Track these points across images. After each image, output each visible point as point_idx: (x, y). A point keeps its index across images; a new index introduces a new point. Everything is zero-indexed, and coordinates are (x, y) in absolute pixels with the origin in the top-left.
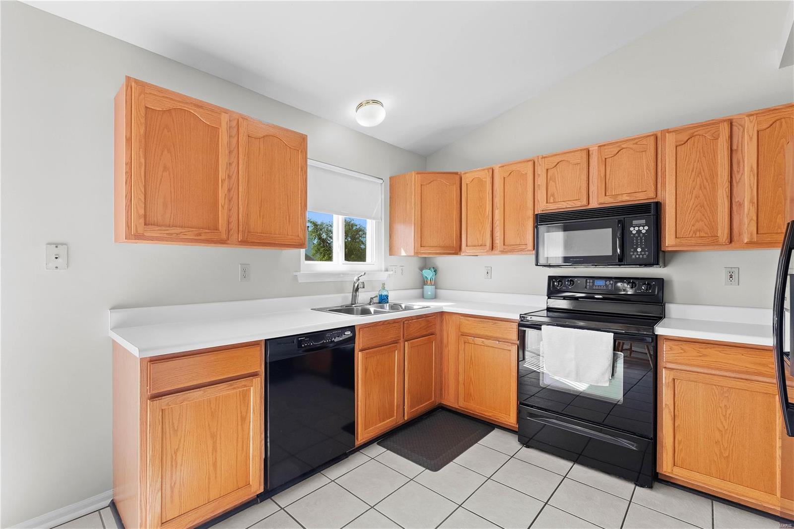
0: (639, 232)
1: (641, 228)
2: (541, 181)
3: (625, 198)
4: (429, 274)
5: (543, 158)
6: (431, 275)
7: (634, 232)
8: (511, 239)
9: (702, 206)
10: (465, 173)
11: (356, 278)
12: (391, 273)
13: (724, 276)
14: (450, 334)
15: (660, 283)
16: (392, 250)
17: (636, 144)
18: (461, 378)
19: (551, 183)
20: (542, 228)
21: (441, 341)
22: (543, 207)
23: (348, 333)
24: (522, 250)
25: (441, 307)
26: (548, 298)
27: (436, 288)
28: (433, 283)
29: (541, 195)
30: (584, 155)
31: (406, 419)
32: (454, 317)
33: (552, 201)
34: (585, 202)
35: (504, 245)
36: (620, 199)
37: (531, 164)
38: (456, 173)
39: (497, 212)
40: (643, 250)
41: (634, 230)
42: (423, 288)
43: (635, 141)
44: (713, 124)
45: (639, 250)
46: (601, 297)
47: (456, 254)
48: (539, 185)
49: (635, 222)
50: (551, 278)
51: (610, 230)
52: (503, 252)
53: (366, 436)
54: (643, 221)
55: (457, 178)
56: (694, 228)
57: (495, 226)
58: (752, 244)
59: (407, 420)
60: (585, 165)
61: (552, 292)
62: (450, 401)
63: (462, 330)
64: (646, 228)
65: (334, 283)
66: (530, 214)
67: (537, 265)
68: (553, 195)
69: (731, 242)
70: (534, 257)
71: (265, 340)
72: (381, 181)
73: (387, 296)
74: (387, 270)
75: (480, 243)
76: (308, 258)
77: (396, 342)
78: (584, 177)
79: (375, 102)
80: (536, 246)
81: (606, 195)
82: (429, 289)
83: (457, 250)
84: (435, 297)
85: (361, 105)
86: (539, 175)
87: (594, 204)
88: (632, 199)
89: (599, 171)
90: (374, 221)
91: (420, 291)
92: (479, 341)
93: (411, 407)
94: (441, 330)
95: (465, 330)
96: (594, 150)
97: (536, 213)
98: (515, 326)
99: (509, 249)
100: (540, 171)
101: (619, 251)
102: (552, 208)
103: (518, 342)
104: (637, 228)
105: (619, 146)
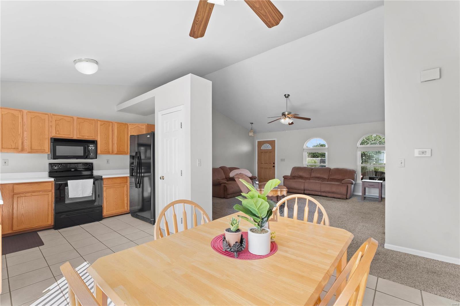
0: (92, 149)
1: (92, 148)
3: (86, 137)
5: (53, 115)
7: (90, 149)
8: (35, 147)
9: (106, 143)
13: (106, 161)
15: (92, 164)
17: (90, 121)
19: (57, 126)
22: (54, 135)
24: (42, 152)
29: (52, 130)
30: (72, 119)
33: (58, 133)
34: (72, 136)
35: (31, 149)
36: (85, 137)
37: (47, 115)
39: (25, 133)
40: (93, 154)
41: (90, 148)
43: (90, 120)
44: (109, 122)
45: (92, 154)
49: (90, 146)
51: (83, 147)
54: (93, 146)
56: (105, 149)
57: (24, 139)
58: (116, 154)
60: (72, 123)
64: (94, 148)
66: (47, 137)
68: (58, 131)
69: (112, 153)
75: (13, 147)
81: (80, 135)
86: (51, 122)
87: (75, 137)
88: (89, 138)
89: (77, 126)
92: (28, 194)
95: (19, 191)
96: (75, 118)
97: (50, 137)
99: (34, 151)
100: (51, 119)
102: (58, 136)
104: (91, 148)
105: (84, 120)
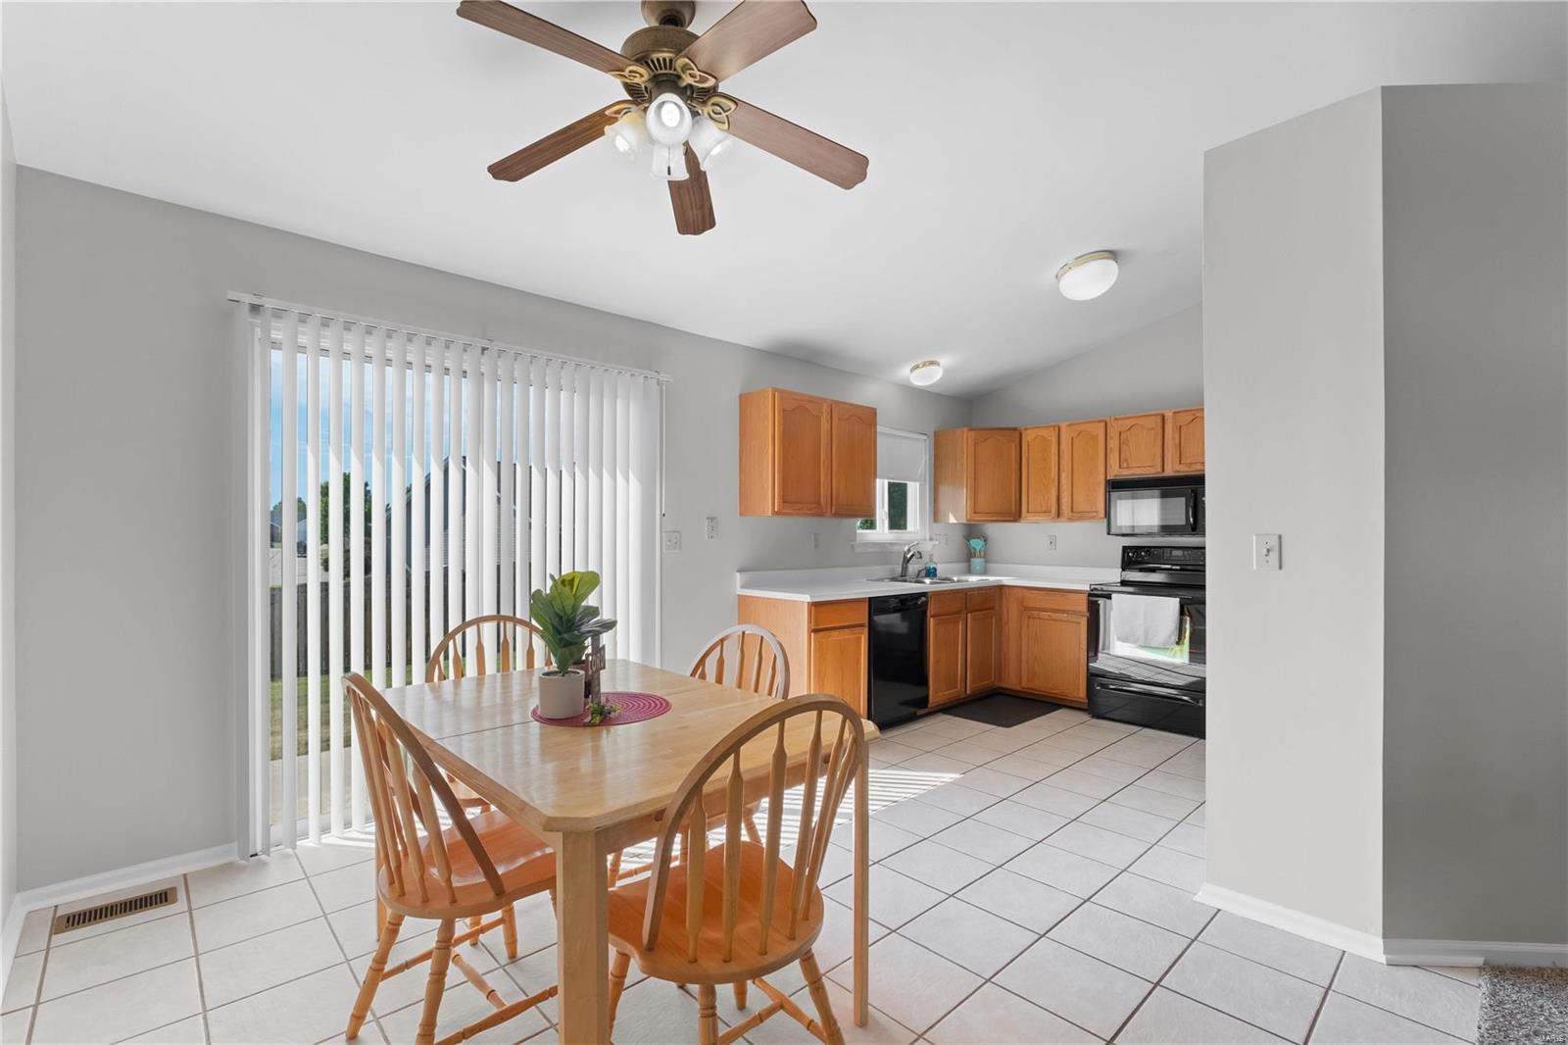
2: (1113, 444)
4: (977, 544)
5: (1116, 419)
6: (980, 547)
8: (1080, 506)
10: (1026, 429)
11: (906, 548)
12: (937, 543)
14: (1012, 612)
16: (936, 515)
18: (1024, 657)
19: (1124, 447)
20: (1114, 495)
21: (1001, 620)
22: (1116, 472)
23: (923, 599)
24: (1093, 518)
25: (1000, 581)
26: (1123, 570)
27: (986, 562)
28: (982, 554)
29: (1114, 459)
30: (1159, 419)
31: (968, 692)
32: (1016, 590)
33: (1125, 465)
34: (1159, 469)
35: (1072, 511)
36: (1194, 467)
37: (1103, 424)
38: (1015, 429)
39: (1064, 475)
42: (969, 561)
46: (1178, 568)
47: (1015, 521)
48: (1111, 448)
50: (1125, 549)
51: (1183, 499)
52: (1070, 519)
53: (936, 700)
55: (1017, 434)
57: (1061, 490)
59: (970, 695)
60: (1160, 431)
61: (1127, 564)
62: (1011, 682)
63: (1025, 604)
65: (882, 552)
66: (1102, 478)
67: (1109, 534)
68: (1126, 460)
70: (1105, 525)
71: (870, 598)
72: (925, 437)
73: (935, 569)
74: (931, 539)
75: (1044, 509)
76: (862, 527)
77: (959, 612)
78: (1160, 443)
79: (932, 363)
80: (1108, 515)
81: (1180, 463)
82: (977, 562)
83: (1015, 516)
84: (985, 572)
85: (917, 367)
86: (1111, 438)
87: (1169, 472)
89: (1174, 439)
90: (918, 484)
91: (966, 565)
92: (1045, 615)
93: (973, 682)
94: (1001, 607)
95: (1031, 604)
96: (1169, 414)
97: (1108, 478)
98: (1084, 598)
99: (1077, 515)
100: (1112, 432)
101: (1191, 520)
102: (1126, 474)
103: (1088, 614)
105: (1194, 415)
